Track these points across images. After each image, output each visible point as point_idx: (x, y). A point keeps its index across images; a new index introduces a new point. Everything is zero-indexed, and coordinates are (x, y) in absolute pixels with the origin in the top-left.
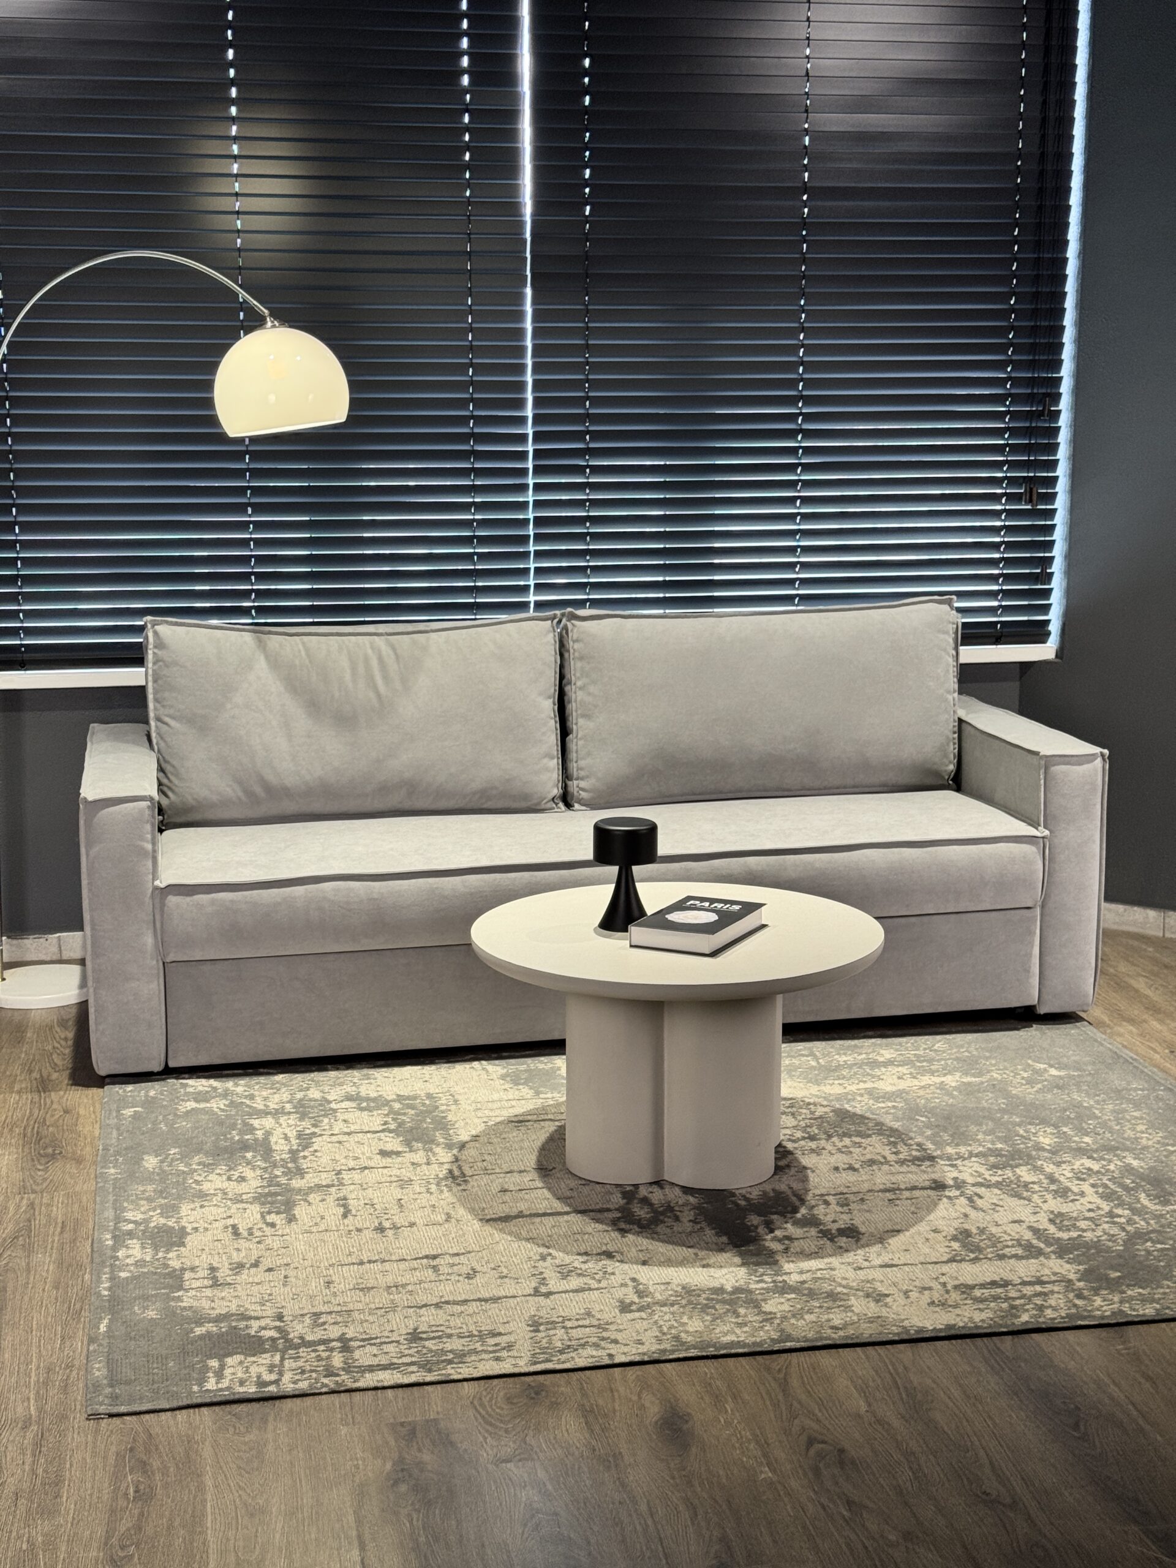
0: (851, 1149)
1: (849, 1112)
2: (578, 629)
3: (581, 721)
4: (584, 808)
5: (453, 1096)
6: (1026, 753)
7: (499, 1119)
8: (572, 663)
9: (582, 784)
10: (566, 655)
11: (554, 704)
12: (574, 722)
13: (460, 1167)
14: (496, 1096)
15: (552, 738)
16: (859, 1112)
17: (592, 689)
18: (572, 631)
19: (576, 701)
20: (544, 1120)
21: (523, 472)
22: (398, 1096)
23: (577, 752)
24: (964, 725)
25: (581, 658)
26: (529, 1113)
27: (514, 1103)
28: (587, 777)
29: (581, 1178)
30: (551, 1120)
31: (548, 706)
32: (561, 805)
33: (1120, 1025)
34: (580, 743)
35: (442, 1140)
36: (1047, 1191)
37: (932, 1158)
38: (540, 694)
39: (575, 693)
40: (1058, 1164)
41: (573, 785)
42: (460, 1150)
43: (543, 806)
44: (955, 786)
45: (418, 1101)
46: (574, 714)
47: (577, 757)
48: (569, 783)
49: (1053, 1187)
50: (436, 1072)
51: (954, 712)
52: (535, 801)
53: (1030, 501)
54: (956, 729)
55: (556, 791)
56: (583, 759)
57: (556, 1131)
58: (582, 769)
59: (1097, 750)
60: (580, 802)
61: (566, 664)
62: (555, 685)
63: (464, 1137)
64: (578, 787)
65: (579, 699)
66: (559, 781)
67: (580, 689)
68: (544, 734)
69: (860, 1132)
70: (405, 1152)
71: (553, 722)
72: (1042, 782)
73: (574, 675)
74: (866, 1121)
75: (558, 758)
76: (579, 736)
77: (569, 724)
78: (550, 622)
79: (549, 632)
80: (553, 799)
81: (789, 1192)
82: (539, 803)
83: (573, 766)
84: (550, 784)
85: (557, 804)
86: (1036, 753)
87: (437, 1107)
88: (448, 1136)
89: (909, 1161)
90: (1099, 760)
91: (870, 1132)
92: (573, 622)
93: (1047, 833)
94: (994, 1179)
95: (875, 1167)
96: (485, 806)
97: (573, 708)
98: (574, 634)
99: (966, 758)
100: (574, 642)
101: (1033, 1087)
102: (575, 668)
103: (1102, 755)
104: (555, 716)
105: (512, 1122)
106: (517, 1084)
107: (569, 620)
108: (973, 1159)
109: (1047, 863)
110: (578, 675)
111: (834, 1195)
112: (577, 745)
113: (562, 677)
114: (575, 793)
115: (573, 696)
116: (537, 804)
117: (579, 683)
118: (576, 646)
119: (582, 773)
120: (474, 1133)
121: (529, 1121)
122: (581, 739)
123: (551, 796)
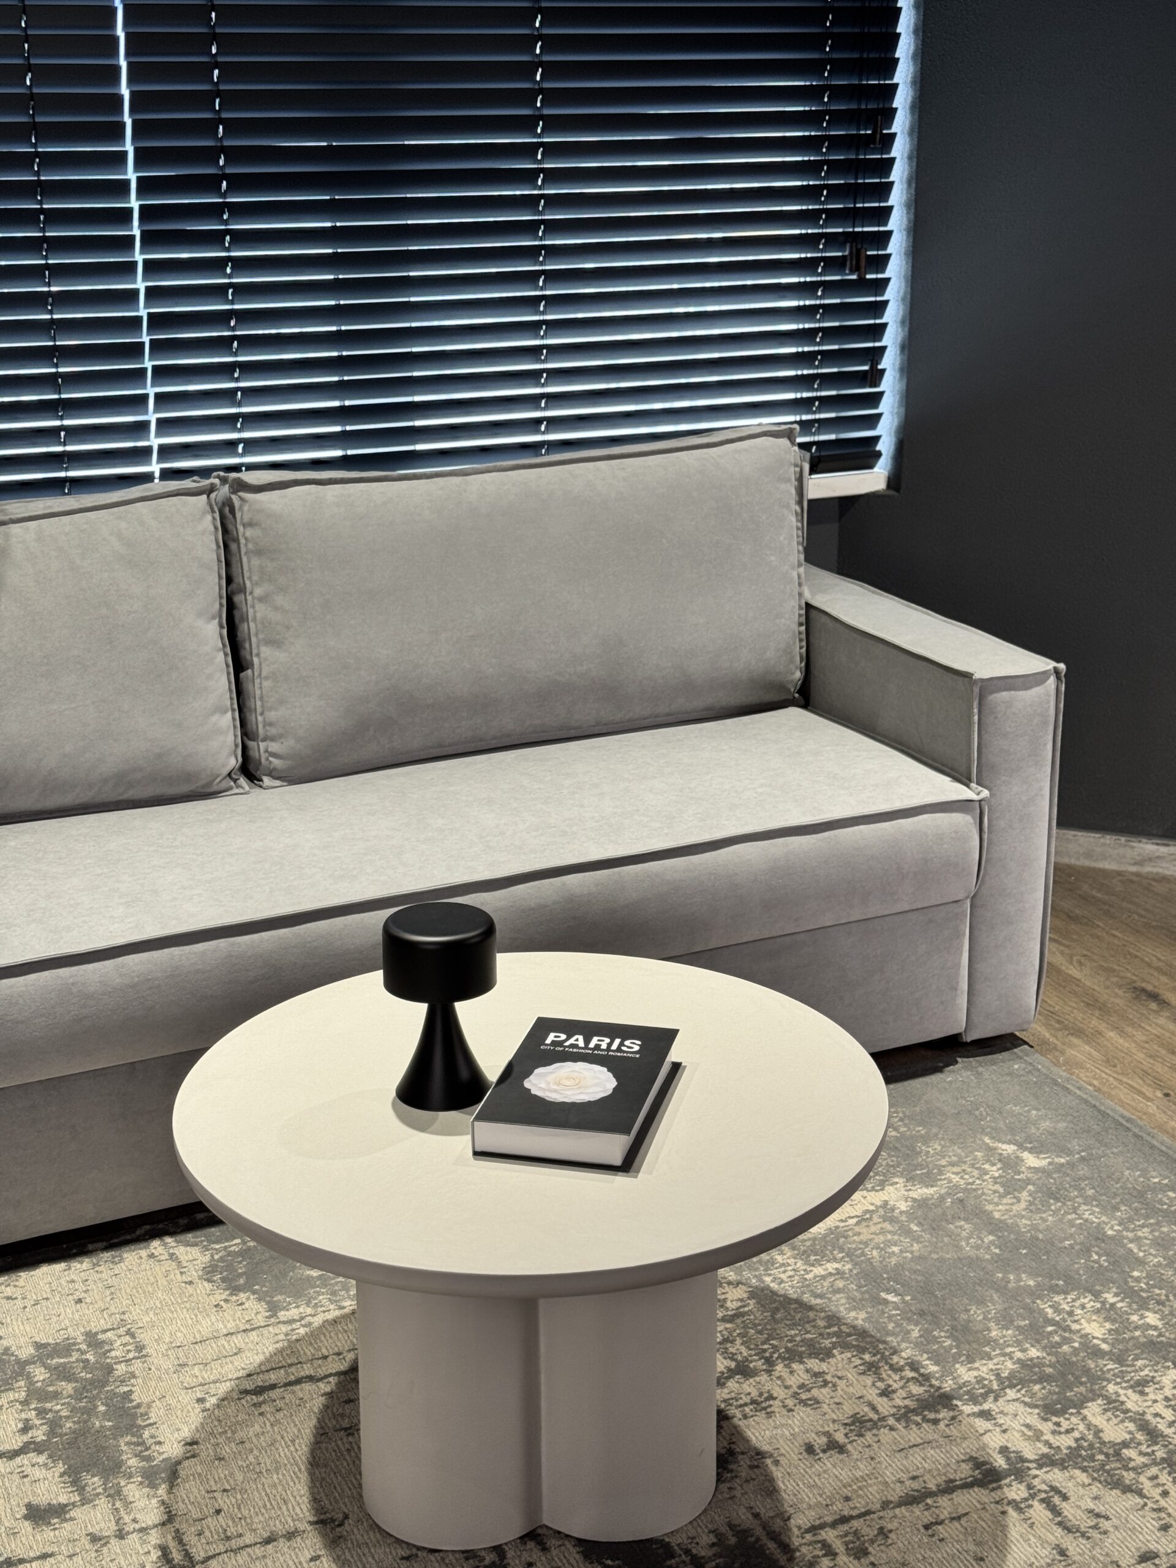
0: (815, 1392)
1: (774, 1293)
2: (252, 504)
3: (265, 651)
4: (278, 783)
5: (133, 1336)
6: (941, 671)
7: (224, 1388)
8: (245, 559)
9: (274, 747)
10: (233, 546)
11: (221, 627)
12: (255, 651)
13: (179, 1538)
14: (207, 1325)
15: (221, 682)
16: (792, 1293)
17: (279, 600)
18: (241, 508)
19: (255, 619)
20: (299, 1381)
21: (127, 243)
22: (38, 1346)
23: (261, 698)
24: (813, 613)
25: (259, 552)
26: (270, 1365)
27: (238, 1340)
28: (281, 736)
29: (399, 1541)
30: (311, 1379)
31: (212, 632)
32: (243, 781)
33: (1071, 1046)
34: (266, 684)
35: (133, 1462)
36: (1155, 1463)
37: (944, 1400)
38: (200, 615)
39: (253, 607)
40: (1140, 1386)
41: (261, 749)
42: (171, 1487)
43: (215, 788)
44: (802, 702)
45: (75, 1356)
46: (254, 640)
47: (263, 706)
48: (251, 744)
49: (1160, 1454)
50: (93, 1276)
51: (800, 595)
52: (204, 782)
53: (856, 269)
54: (803, 619)
55: (233, 762)
56: (270, 709)
57: (326, 1407)
58: (271, 724)
59: (1049, 665)
60: (273, 774)
61: (234, 561)
62: (221, 597)
63: (172, 1449)
64: (266, 751)
65: (259, 615)
66: (236, 746)
67: (261, 599)
68: (210, 677)
69: (810, 1344)
70: (74, 1504)
71: (221, 654)
72: (976, 718)
73: (250, 578)
74: (811, 1314)
75: (233, 710)
76: (264, 674)
77: (246, 654)
78: (205, 497)
79: (204, 513)
80: (229, 775)
81: (759, 1531)
82: (209, 784)
83: (258, 721)
84: (225, 752)
85: (235, 781)
86: (967, 676)
87: (110, 1369)
88: (142, 1450)
89: (914, 1411)
90: (1052, 679)
91: (827, 1343)
92: (241, 494)
93: (985, 793)
94: (1066, 1442)
95: (869, 1435)
96: (125, 797)
97: (252, 629)
98: (243, 514)
99: (819, 662)
100: (244, 525)
101: (1019, 1201)
102: (250, 566)
103: (1056, 671)
104: (224, 645)
105: (246, 1392)
106: (235, 1290)
107: (234, 492)
108: (1011, 1394)
109: (986, 836)
110: (255, 578)
111: (834, 1525)
112: (261, 688)
113: (229, 580)
114: (263, 760)
115: (251, 611)
116: (203, 787)
117: (258, 592)
118: (249, 533)
119: (273, 731)
120: (186, 1433)
121: (273, 1387)
122: (266, 678)
123: (225, 771)
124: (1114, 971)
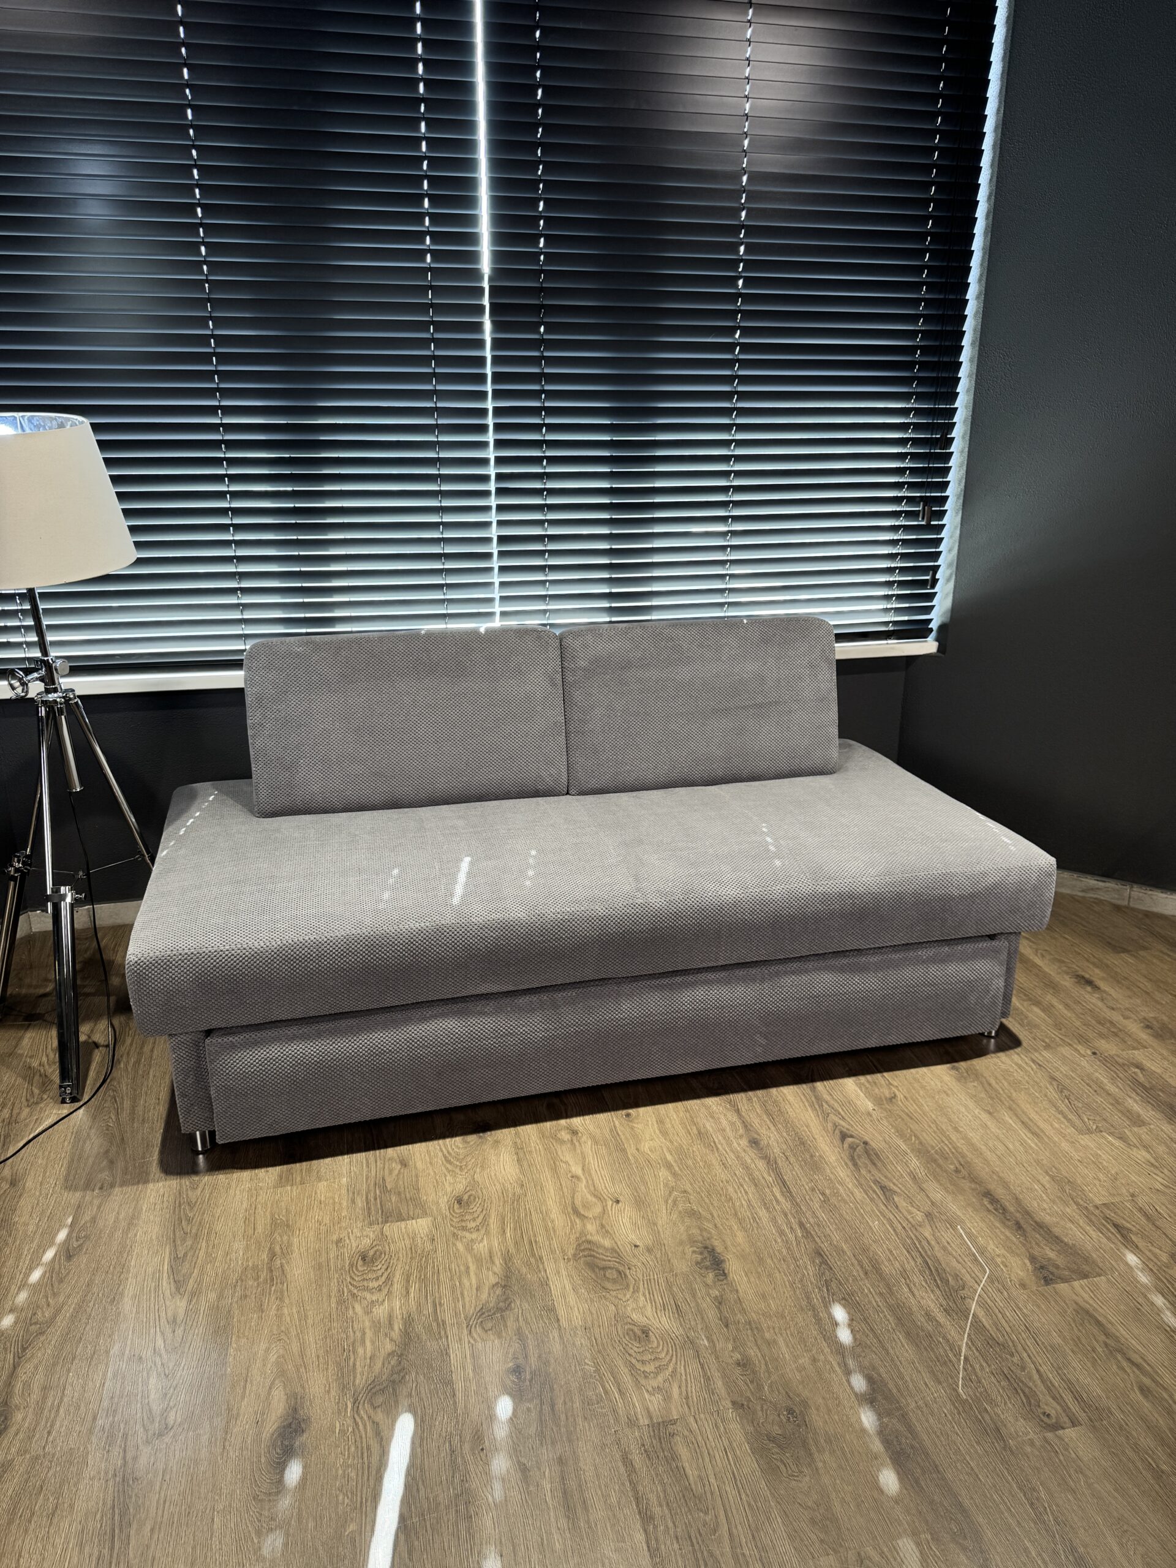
21: (487, 494)
53: (925, 518)
124: (1063, 962)
